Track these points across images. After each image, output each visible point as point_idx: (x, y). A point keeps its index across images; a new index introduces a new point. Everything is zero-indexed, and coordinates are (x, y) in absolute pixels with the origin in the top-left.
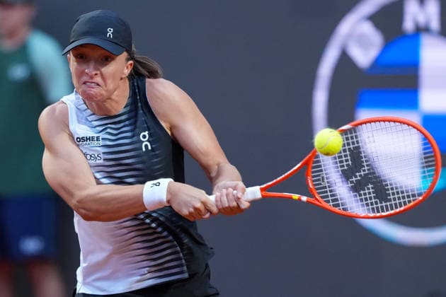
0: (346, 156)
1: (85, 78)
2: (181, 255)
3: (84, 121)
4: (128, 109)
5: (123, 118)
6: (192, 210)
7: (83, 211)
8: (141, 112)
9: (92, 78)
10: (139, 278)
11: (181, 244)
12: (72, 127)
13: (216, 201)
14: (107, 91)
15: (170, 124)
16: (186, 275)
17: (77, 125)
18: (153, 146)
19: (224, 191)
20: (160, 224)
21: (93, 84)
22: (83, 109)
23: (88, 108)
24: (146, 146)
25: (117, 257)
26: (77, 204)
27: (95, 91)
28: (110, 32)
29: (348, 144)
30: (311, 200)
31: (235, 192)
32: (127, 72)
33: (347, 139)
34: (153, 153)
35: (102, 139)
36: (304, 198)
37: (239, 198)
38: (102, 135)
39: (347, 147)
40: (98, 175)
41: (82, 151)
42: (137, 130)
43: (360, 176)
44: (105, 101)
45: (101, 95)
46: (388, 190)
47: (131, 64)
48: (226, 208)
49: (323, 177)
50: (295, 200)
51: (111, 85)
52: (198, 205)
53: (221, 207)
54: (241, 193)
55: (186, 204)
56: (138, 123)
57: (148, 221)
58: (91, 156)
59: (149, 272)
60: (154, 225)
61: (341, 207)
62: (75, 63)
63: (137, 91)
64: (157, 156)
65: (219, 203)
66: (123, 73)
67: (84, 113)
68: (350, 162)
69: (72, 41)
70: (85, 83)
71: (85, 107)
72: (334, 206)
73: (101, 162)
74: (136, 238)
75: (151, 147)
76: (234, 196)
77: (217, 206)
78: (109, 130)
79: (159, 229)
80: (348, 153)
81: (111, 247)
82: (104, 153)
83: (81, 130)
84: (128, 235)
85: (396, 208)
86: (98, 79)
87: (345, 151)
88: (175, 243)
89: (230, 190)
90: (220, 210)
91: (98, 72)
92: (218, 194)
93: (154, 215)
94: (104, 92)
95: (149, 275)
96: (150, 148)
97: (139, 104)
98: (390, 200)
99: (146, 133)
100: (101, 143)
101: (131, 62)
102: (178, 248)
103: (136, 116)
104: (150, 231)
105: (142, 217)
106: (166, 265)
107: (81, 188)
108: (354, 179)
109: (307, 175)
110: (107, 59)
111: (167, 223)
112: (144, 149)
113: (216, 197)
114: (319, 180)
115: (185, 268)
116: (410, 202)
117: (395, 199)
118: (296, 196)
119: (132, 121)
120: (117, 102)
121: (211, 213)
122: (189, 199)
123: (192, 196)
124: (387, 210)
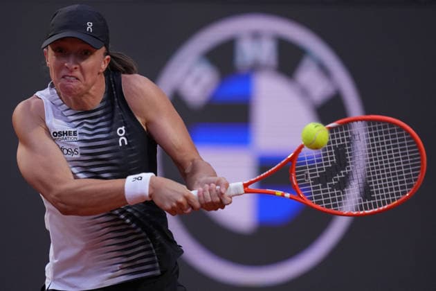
0: (331, 154)
1: (64, 72)
2: (154, 251)
3: (60, 115)
4: (104, 104)
5: (99, 113)
6: (174, 204)
7: (62, 205)
8: (118, 107)
9: (71, 71)
10: (110, 274)
11: (153, 240)
12: (48, 122)
13: (199, 196)
14: (86, 85)
15: (146, 119)
16: (158, 272)
17: (53, 119)
18: (130, 141)
19: (207, 185)
20: (134, 220)
21: (72, 78)
22: (58, 104)
23: (64, 103)
24: (123, 141)
25: (89, 253)
26: (56, 198)
27: (74, 84)
28: (90, 26)
29: (334, 142)
30: (295, 197)
31: (218, 187)
32: (104, 66)
33: (333, 137)
34: (129, 148)
35: (79, 134)
36: (287, 195)
37: (222, 194)
38: (78, 130)
39: (332, 145)
40: (75, 170)
41: (58, 146)
42: (114, 126)
43: (344, 173)
44: (82, 96)
45: (80, 89)
46: (372, 188)
47: (108, 59)
48: (209, 203)
49: (307, 175)
50: (279, 197)
51: (89, 79)
52: (181, 200)
53: (203, 202)
54: (224, 189)
55: (169, 199)
56: (115, 118)
57: (122, 217)
58: (68, 151)
59: (121, 269)
60: (128, 221)
61: (324, 205)
62: (54, 57)
63: (113, 86)
64: (132, 151)
65: (202, 198)
66: (101, 68)
67: (59, 108)
68: (335, 160)
69: (50, 35)
70: (63, 77)
71: (60, 102)
72: (317, 203)
73: (78, 156)
74: (110, 234)
75: (128, 143)
76: (217, 191)
77: (199, 201)
78: (85, 125)
79: (134, 225)
80: (333, 151)
81: (84, 243)
82: (80, 148)
83: (57, 125)
84: (103, 230)
85: (380, 206)
86: (78, 73)
87: (330, 148)
88: (148, 239)
89: (213, 185)
90: (202, 206)
91: (78, 66)
92: (201, 189)
93: (129, 210)
94: (82, 86)
95: (120, 271)
96: (126, 143)
97: (116, 99)
98: (374, 198)
99: (123, 128)
100: (78, 137)
101: (108, 57)
102: (151, 245)
103: (113, 111)
104: (123, 227)
105: (117, 212)
106: (138, 262)
107: (59, 182)
108: (338, 177)
109: (291, 172)
110: (86, 53)
111: (141, 219)
112: (121, 145)
113: (199, 193)
114: (303, 177)
115: (157, 265)
116: (393, 200)
117: (378, 197)
118: (279, 193)
119: (109, 116)
120: (93, 97)
121: (193, 208)
122: (172, 194)
123: (174, 191)
124: (371, 208)
